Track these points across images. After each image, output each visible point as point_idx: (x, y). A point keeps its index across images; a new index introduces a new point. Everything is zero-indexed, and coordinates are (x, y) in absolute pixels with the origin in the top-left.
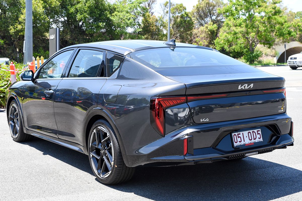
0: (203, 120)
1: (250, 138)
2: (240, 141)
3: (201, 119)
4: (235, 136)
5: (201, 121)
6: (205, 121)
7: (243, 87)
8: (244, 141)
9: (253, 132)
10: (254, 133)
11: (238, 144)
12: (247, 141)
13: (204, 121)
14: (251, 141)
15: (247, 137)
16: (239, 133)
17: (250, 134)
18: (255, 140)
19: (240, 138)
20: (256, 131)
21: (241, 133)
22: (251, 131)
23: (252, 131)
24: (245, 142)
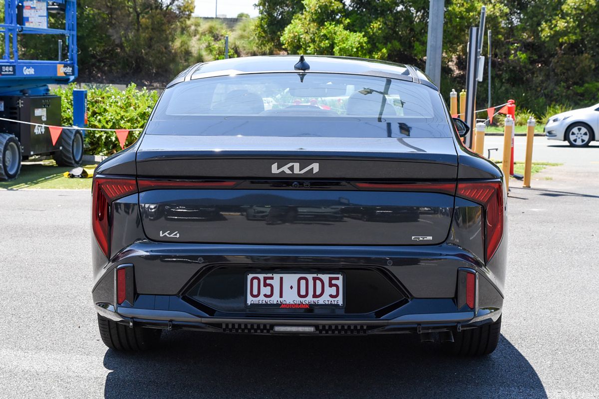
0: (166, 234)
1: (303, 292)
2: (269, 293)
3: (161, 232)
4: (255, 282)
5: (161, 235)
6: (171, 236)
7: (286, 169)
8: (281, 296)
9: (315, 279)
10: (318, 282)
11: (261, 299)
12: (291, 297)
13: (168, 236)
14: (303, 300)
15: (291, 287)
16: (270, 275)
17: (303, 282)
18: (316, 300)
19: (269, 288)
20: (325, 277)
21: (277, 277)
22: (310, 277)
23: (315, 275)
24: (281, 299)
